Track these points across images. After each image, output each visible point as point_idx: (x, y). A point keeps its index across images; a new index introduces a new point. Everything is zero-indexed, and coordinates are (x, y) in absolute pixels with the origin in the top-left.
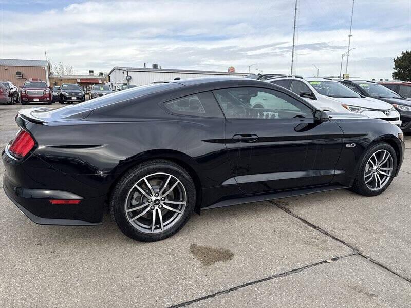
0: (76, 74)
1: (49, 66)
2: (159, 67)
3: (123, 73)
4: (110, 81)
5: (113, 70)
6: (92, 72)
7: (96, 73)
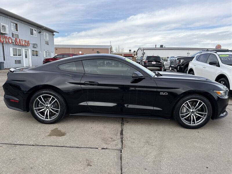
0: (125, 52)
1: (111, 48)
2: (164, 47)
3: (142, 51)
4: (137, 55)
5: (139, 49)
6: (131, 50)
7: (132, 51)
